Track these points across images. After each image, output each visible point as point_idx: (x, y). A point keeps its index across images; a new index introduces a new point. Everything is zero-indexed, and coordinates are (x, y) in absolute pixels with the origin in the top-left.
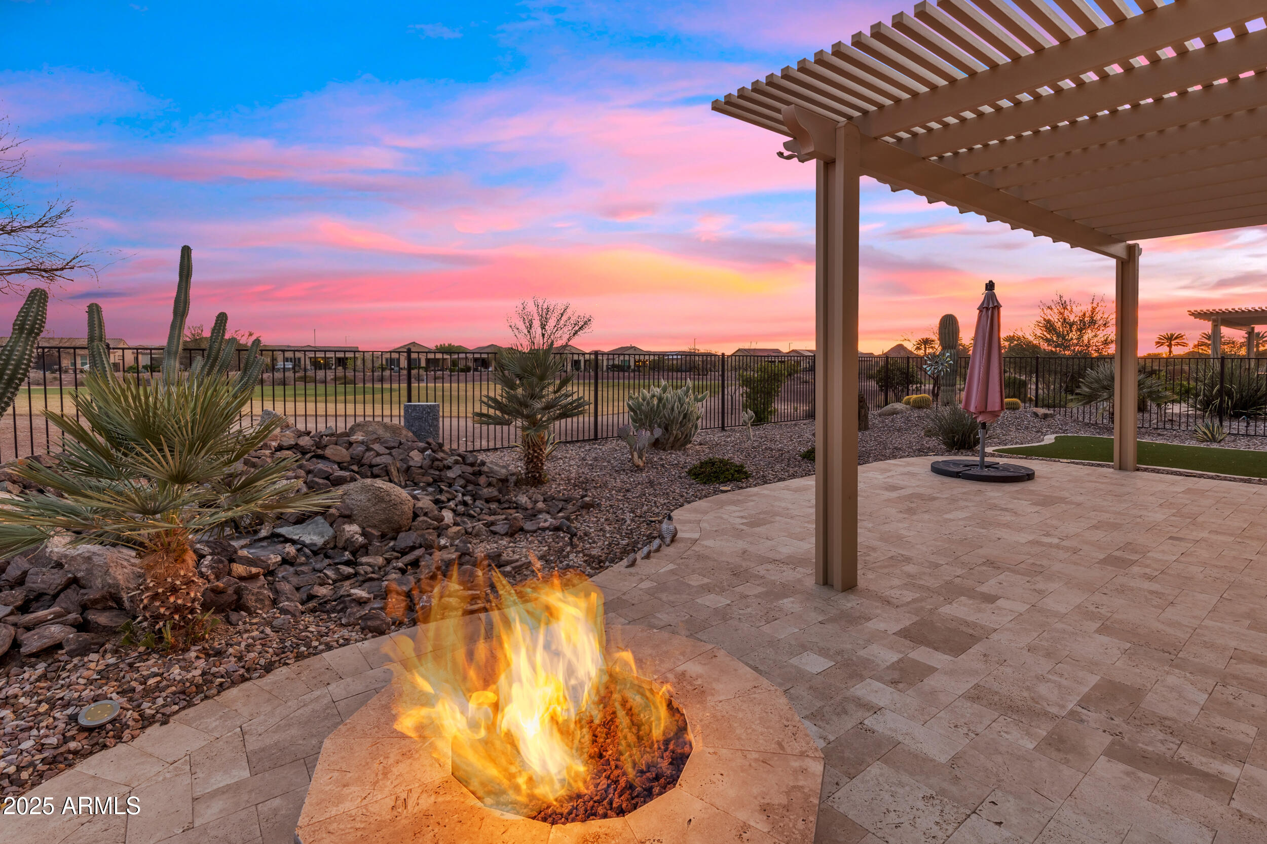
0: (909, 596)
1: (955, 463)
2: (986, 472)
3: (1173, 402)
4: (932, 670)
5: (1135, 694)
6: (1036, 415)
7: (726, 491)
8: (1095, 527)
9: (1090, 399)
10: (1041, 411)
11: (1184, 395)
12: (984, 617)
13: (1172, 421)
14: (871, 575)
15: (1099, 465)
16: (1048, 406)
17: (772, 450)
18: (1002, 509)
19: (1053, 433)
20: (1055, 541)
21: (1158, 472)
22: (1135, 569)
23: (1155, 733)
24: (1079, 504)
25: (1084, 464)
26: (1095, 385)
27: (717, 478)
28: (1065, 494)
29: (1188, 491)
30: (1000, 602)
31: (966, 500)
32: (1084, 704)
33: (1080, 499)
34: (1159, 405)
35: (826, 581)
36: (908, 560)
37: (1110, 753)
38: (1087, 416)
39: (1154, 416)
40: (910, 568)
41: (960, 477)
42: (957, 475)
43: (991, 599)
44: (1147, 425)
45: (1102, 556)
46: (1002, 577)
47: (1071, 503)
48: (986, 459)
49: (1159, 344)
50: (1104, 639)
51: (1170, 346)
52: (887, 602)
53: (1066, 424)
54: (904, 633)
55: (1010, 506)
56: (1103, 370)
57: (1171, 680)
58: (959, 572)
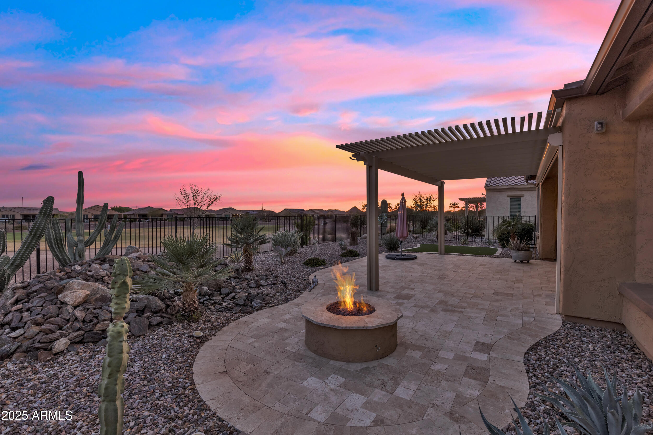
0: (393, 290)
1: (393, 255)
2: (403, 257)
3: (454, 231)
4: (404, 303)
5: (446, 302)
6: (414, 237)
7: (322, 269)
8: (435, 271)
9: (430, 231)
10: (415, 235)
11: (458, 228)
12: (413, 292)
13: (454, 238)
14: (381, 287)
15: (434, 253)
16: (417, 234)
17: (327, 254)
18: (410, 268)
19: (419, 243)
20: (426, 275)
21: (450, 254)
22: (445, 279)
23: (450, 307)
24: (430, 265)
25: (430, 253)
26: (432, 226)
27: (316, 265)
28: (426, 262)
29: (458, 260)
30: (415, 289)
31: (399, 266)
32: (437, 304)
33: (430, 263)
34: (450, 232)
35: (370, 289)
36: (389, 282)
37: (442, 311)
38: (429, 237)
39: (449, 236)
40: (390, 284)
41: (395, 259)
42: (394, 259)
43: (413, 289)
44: (447, 240)
45: (437, 277)
46: (414, 284)
47: (428, 265)
48: (403, 253)
49: (451, 207)
50: (440, 294)
51: (454, 208)
52: (388, 292)
53: (423, 240)
54: (395, 298)
55: (412, 267)
56: (435, 220)
57: (453, 299)
58: (404, 284)
